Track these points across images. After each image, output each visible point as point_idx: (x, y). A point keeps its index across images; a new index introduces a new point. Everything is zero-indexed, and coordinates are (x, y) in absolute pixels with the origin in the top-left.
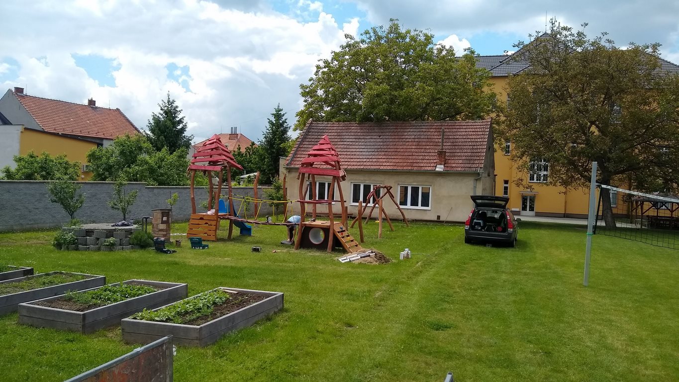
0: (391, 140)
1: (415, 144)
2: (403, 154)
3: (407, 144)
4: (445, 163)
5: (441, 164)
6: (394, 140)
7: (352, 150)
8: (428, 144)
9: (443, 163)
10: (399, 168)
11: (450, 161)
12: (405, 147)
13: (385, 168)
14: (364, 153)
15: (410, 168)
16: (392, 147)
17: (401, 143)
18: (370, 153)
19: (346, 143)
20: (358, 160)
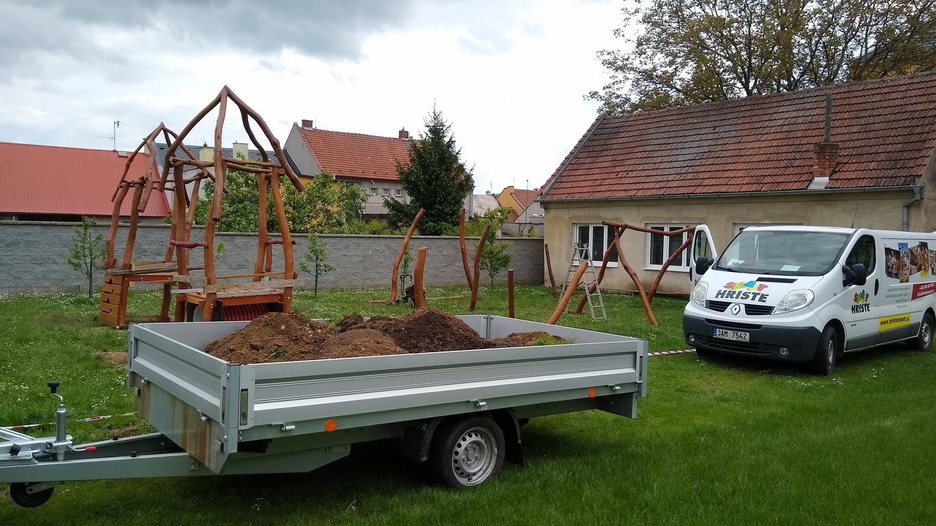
0: (733, 134)
1: (779, 136)
2: (749, 159)
3: (764, 137)
4: (834, 172)
5: (822, 175)
6: (740, 133)
7: (655, 160)
8: (808, 133)
9: (828, 172)
10: (732, 189)
11: (846, 168)
12: (758, 144)
13: (706, 190)
14: (676, 164)
15: (754, 188)
16: (731, 147)
17: (752, 138)
18: (686, 164)
19: (648, 148)
20: (660, 178)
